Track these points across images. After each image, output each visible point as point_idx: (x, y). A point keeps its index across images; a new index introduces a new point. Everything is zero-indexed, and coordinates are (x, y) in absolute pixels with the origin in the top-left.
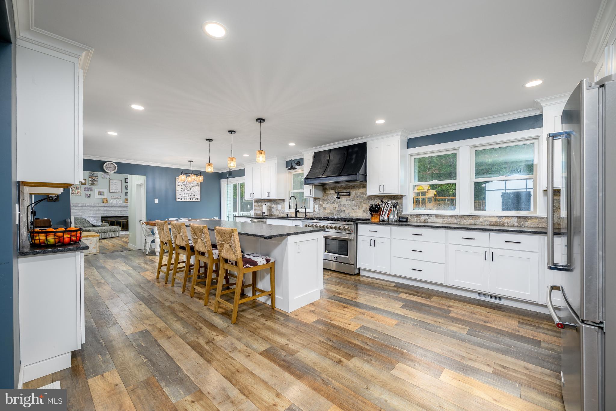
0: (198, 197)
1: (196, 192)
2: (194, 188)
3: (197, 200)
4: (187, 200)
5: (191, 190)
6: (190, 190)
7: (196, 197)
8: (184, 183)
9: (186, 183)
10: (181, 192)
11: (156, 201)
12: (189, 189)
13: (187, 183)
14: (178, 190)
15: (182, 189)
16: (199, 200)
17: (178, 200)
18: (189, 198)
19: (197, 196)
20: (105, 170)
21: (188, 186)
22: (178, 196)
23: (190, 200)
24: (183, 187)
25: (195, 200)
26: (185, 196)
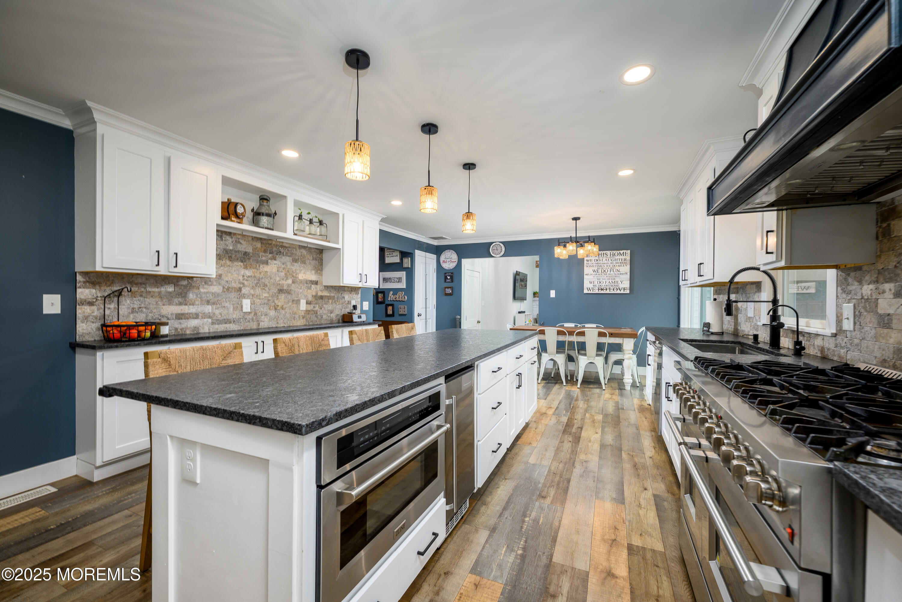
0: (626, 284)
1: (622, 276)
2: (617, 268)
3: (622, 292)
4: (602, 292)
5: (612, 272)
6: (609, 272)
7: (621, 286)
8: (597, 260)
9: (601, 259)
10: (591, 277)
11: (553, 294)
12: (606, 271)
13: (604, 259)
14: (586, 274)
15: (594, 271)
16: (628, 292)
17: (586, 291)
18: (608, 287)
19: (624, 284)
20: (491, 253)
21: (605, 265)
22: (587, 284)
23: (608, 292)
24: (596, 269)
25: (619, 290)
26: (600, 284)
